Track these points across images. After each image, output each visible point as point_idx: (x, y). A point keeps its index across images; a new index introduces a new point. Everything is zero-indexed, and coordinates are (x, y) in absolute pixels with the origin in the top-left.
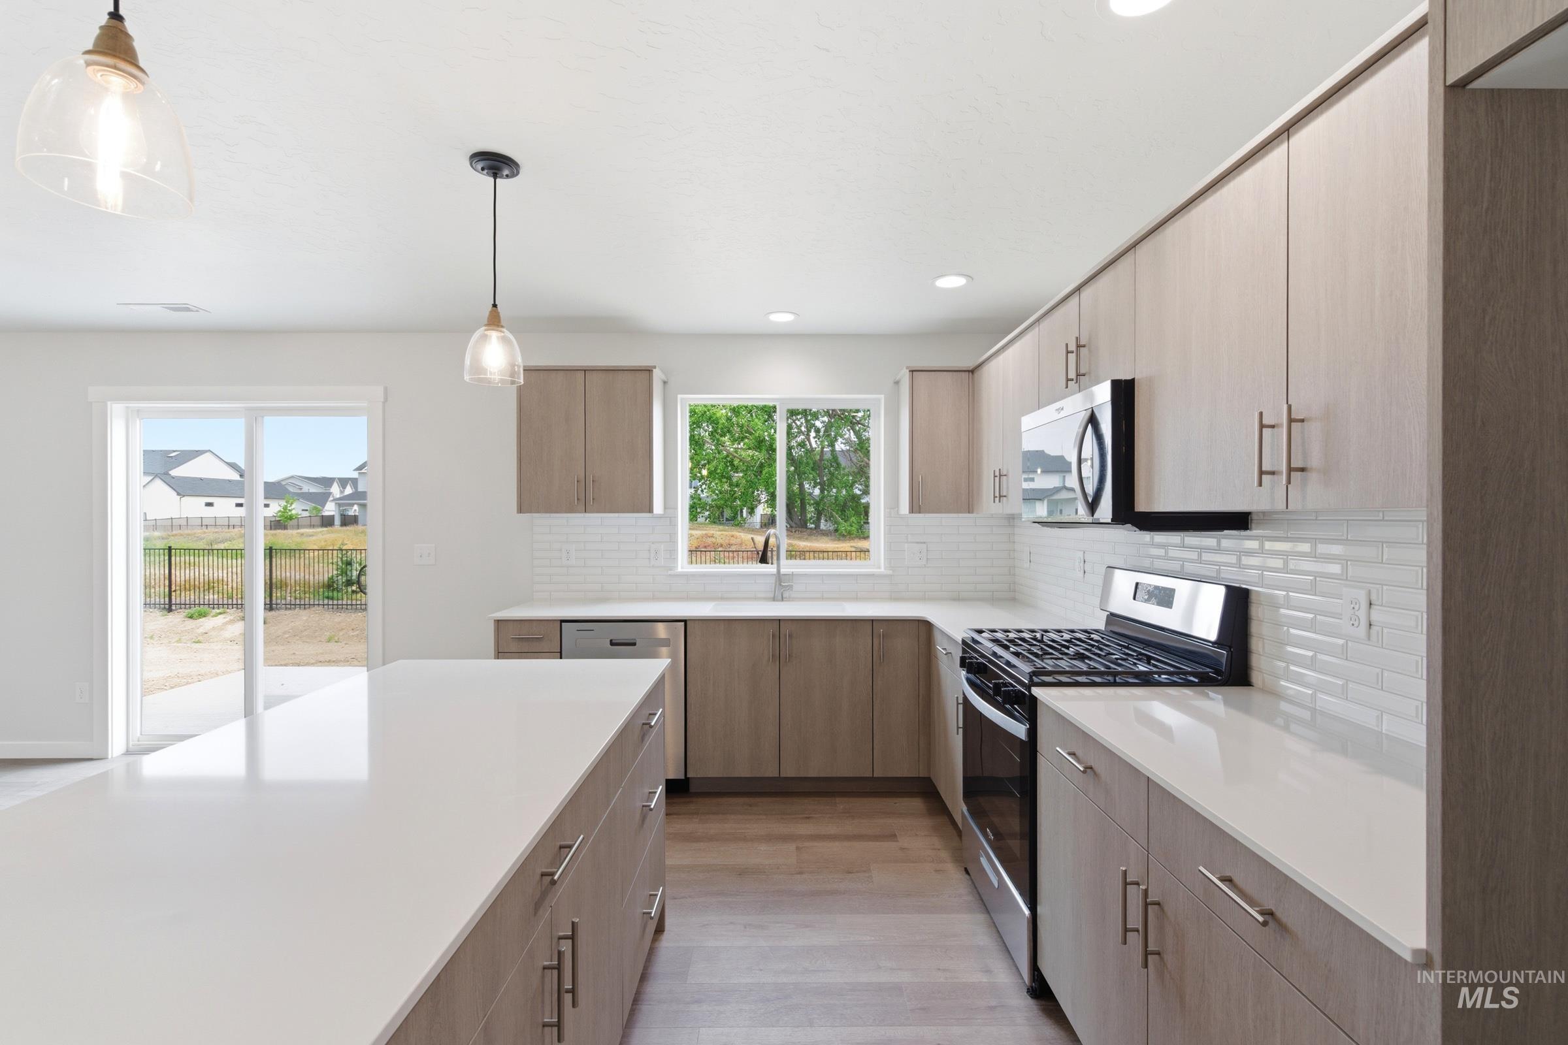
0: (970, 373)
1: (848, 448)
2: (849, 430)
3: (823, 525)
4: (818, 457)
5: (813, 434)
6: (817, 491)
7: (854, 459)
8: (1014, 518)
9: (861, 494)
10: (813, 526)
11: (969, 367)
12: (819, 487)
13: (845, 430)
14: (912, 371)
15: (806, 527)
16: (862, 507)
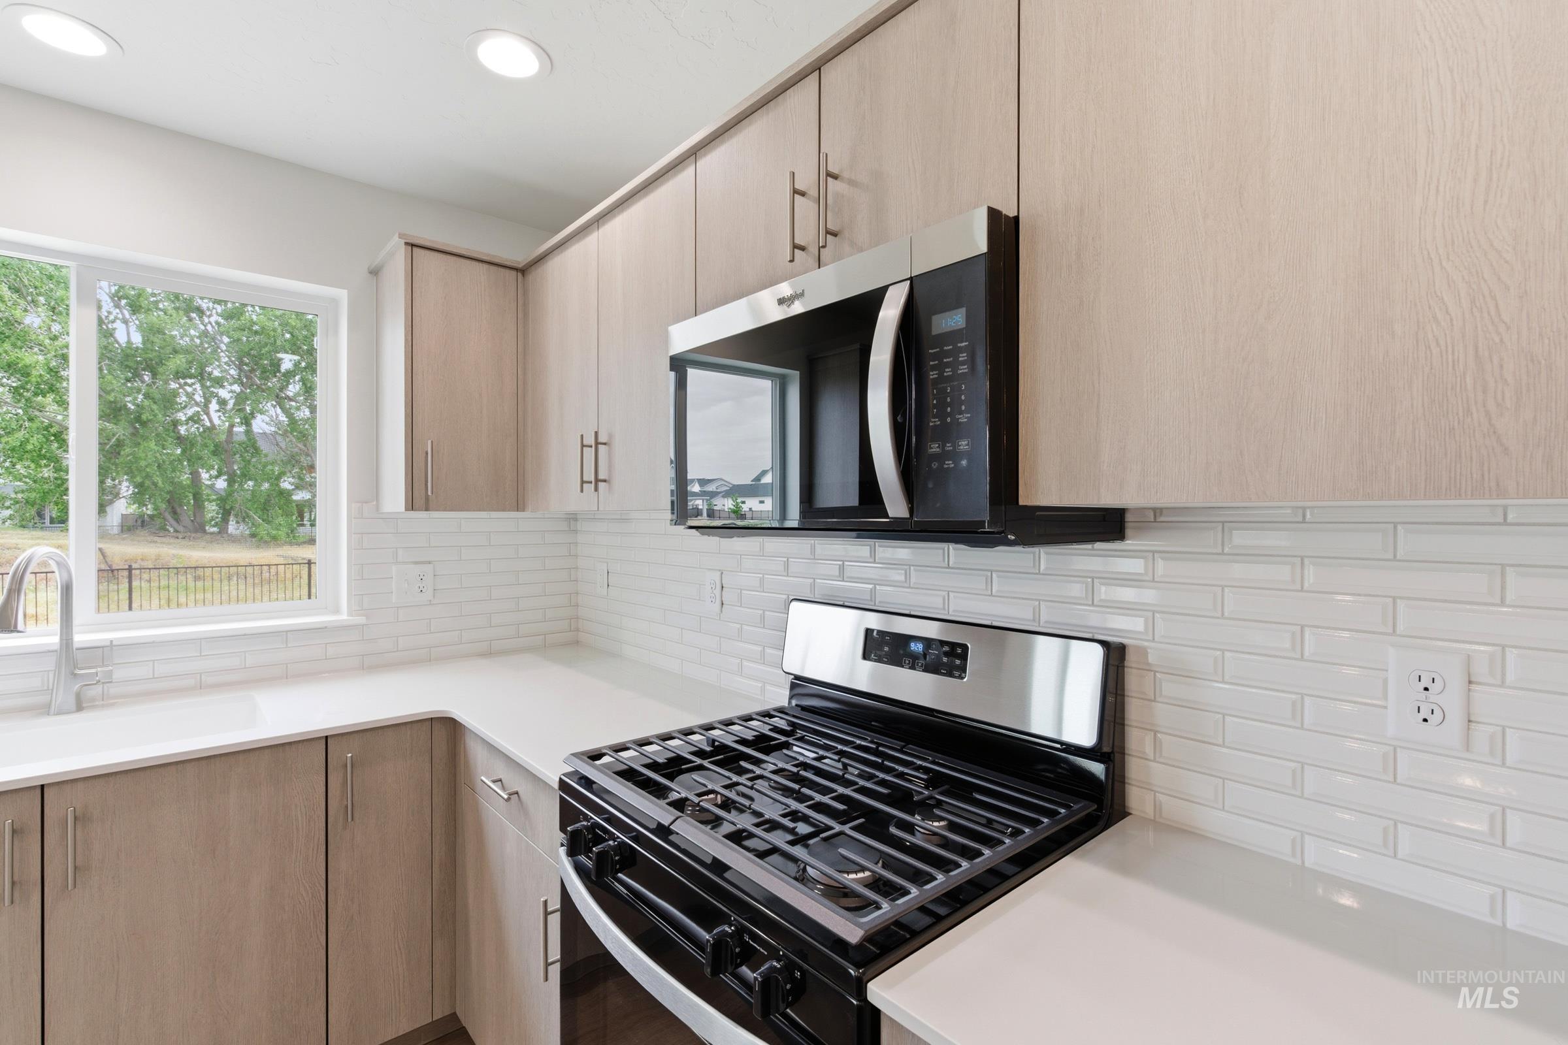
0: (519, 274)
1: (273, 429)
2: (274, 407)
3: (232, 527)
4: (223, 437)
5: (214, 406)
6: (221, 484)
7: (283, 445)
8: (576, 520)
9: (293, 490)
10: (215, 529)
11: (519, 263)
12: (226, 477)
13: (269, 404)
14: (413, 245)
15: (204, 531)
16: (294, 504)
